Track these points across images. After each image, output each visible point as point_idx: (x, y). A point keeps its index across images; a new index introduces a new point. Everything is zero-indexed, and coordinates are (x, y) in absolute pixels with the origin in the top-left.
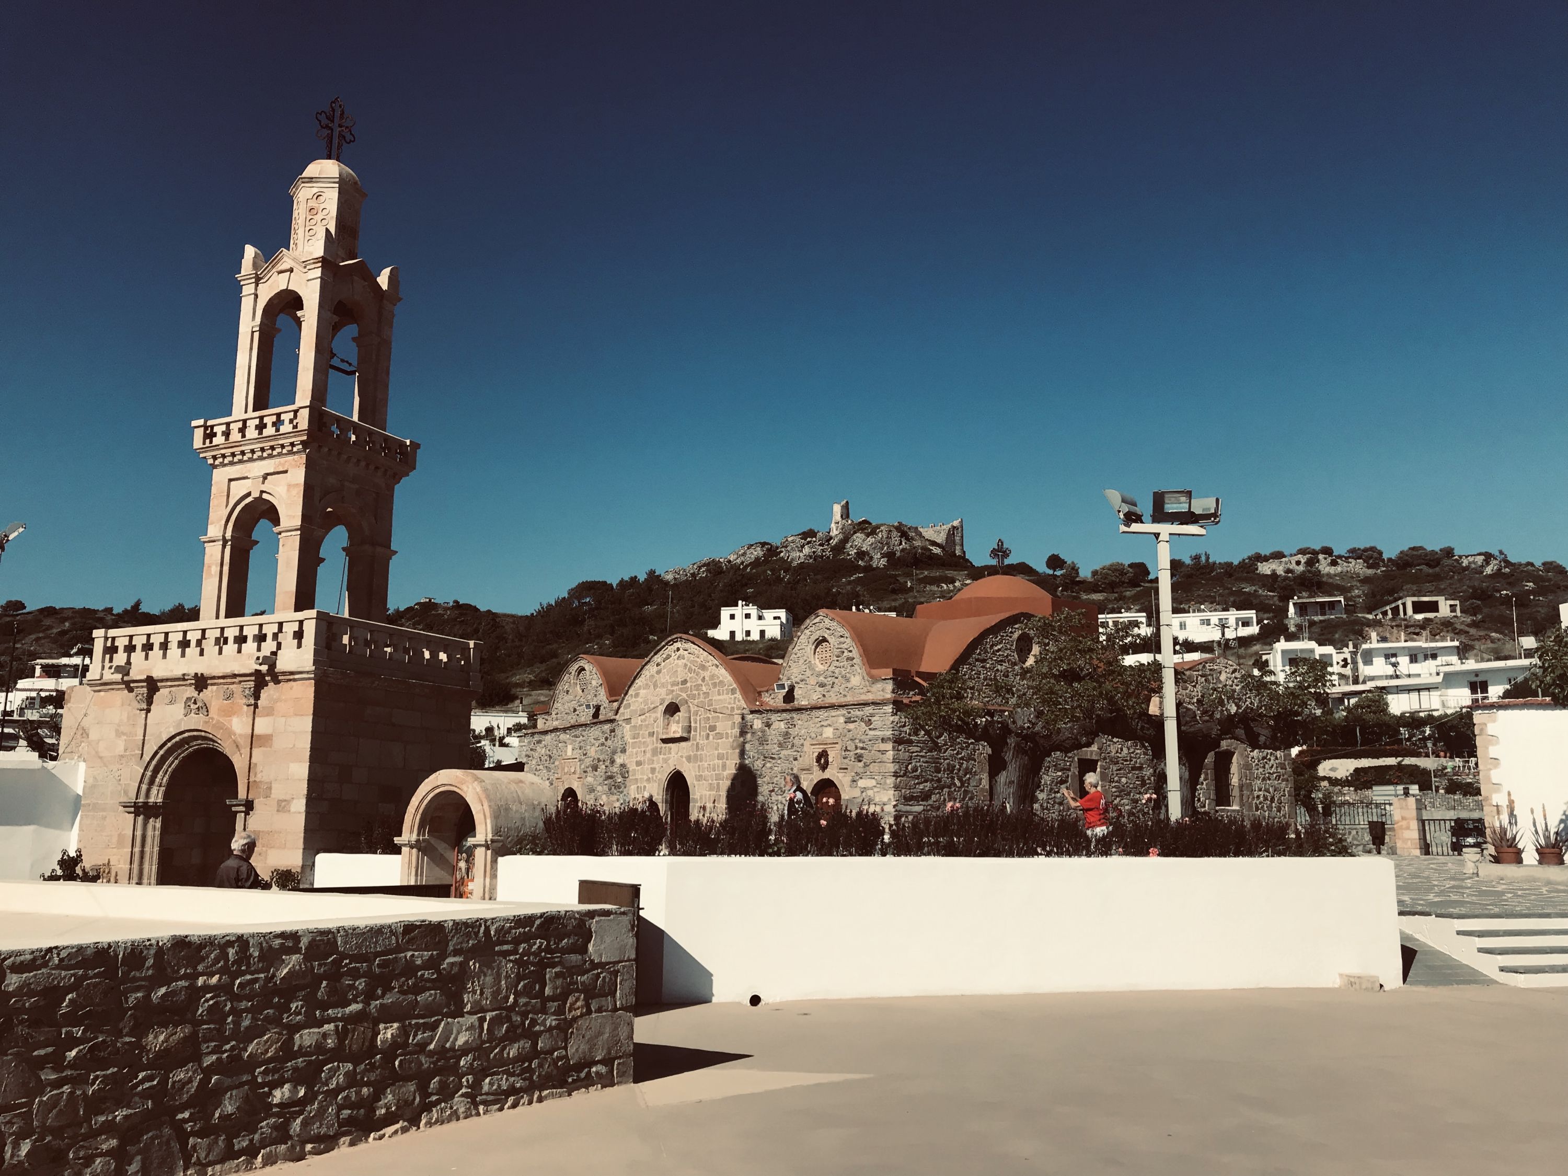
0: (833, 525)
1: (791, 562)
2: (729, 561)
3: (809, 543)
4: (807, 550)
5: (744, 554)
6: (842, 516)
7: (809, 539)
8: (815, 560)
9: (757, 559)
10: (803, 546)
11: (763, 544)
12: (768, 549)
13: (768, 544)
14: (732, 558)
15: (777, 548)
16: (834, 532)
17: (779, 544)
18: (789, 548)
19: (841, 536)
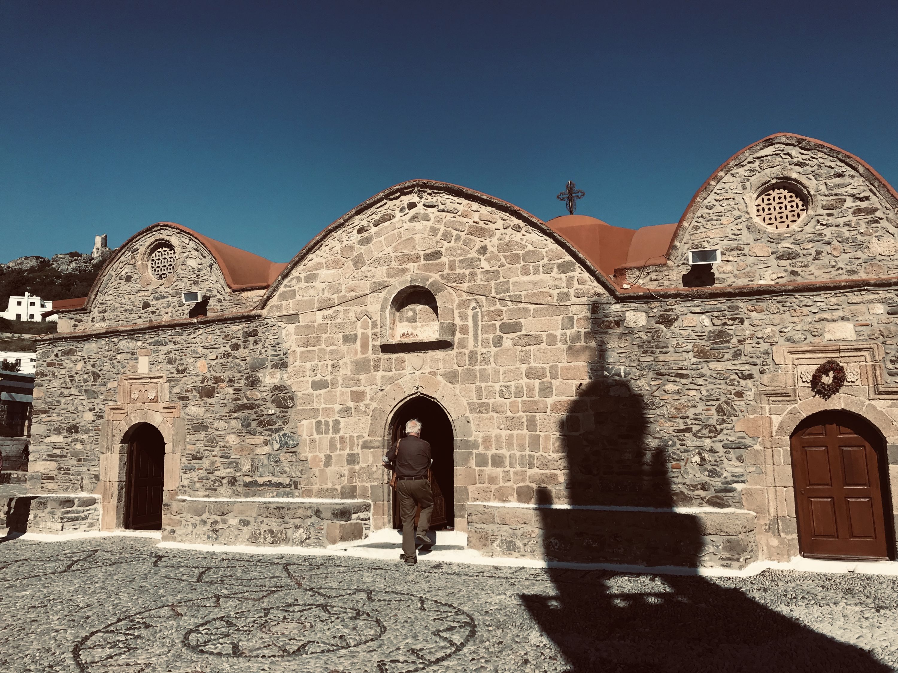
0: (95, 250)
1: (61, 272)
2: (9, 267)
3: (76, 260)
4: (73, 265)
5: (21, 263)
6: (102, 245)
7: (76, 258)
8: (80, 272)
9: (33, 268)
10: (71, 262)
11: (37, 258)
12: (41, 262)
13: (41, 258)
14: (11, 265)
15: (49, 261)
16: (95, 255)
17: (50, 259)
18: (59, 262)
19: (100, 258)
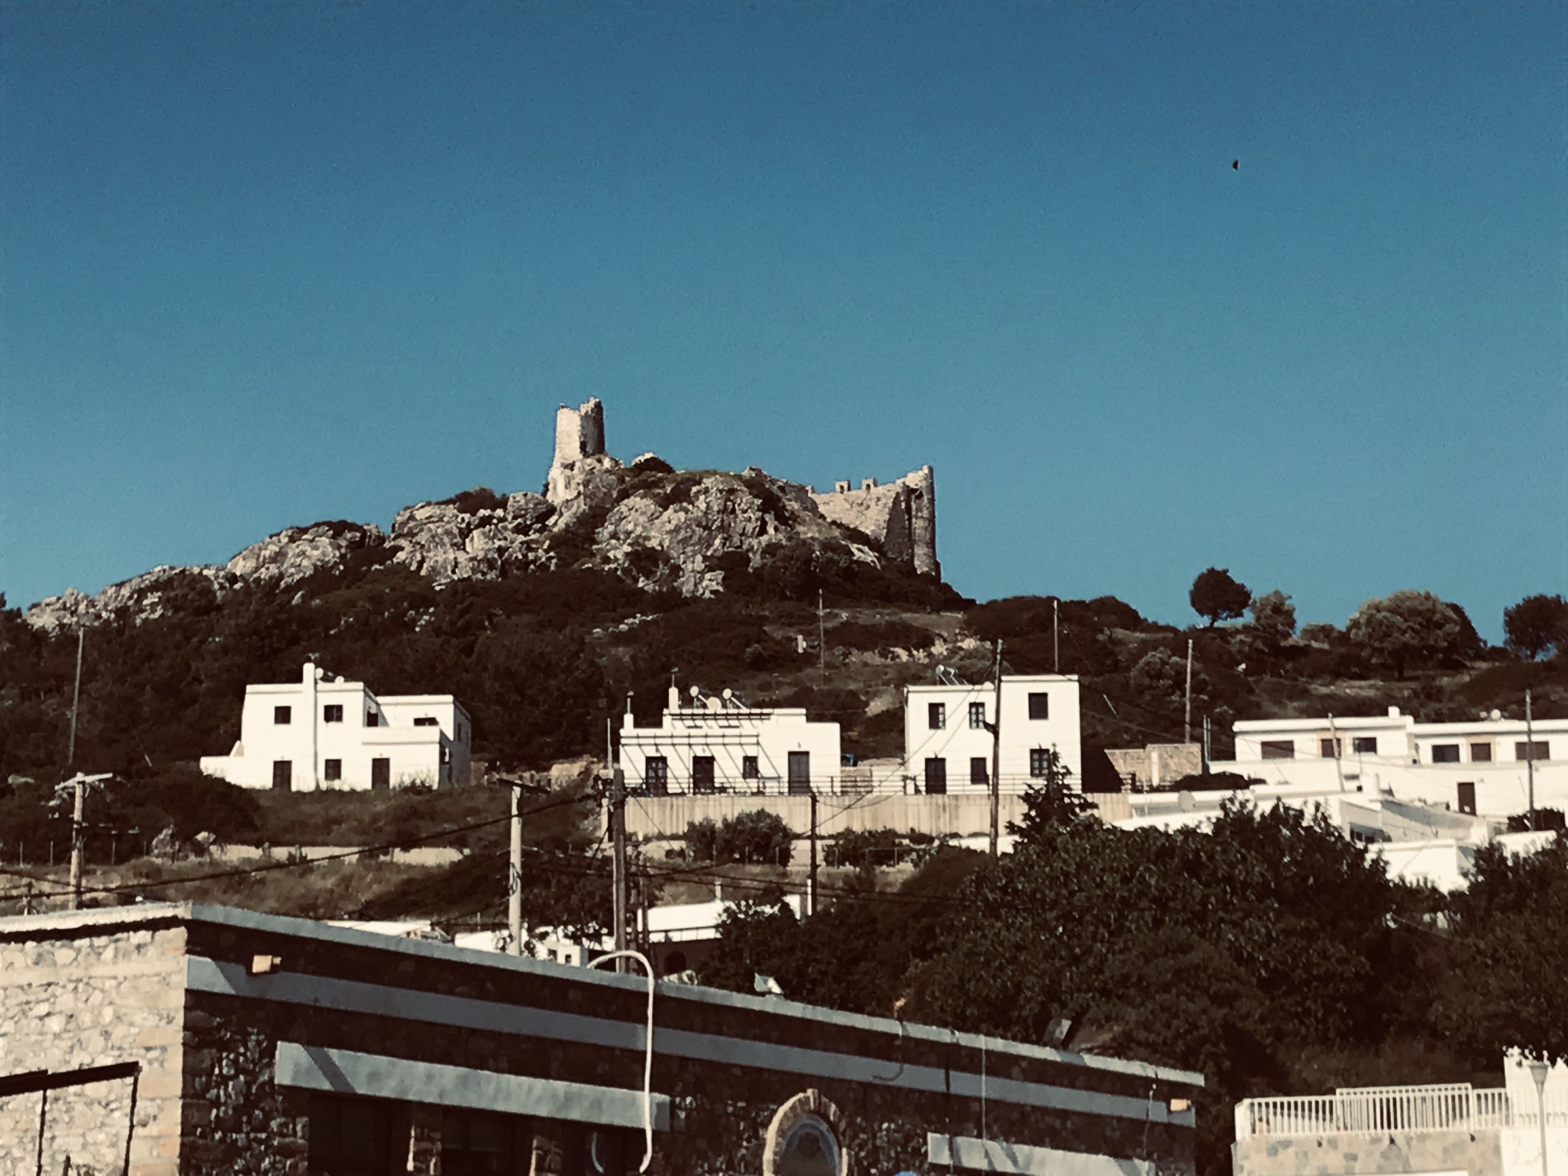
0: (556, 474)
1: (430, 579)
2: (233, 579)
3: (485, 521)
4: (478, 544)
5: (278, 557)
6: (583, 446)
7: (482, 512)
8: (503, 572)
9: (322, 571)
10: (465, 533)
11: (338, 528)
12: (352, 545)
13: (353, 527)
14: (241, 567)
15: (382, 539)
16: (559, 494)
17: (386, 530)
18: (423, 538)
19: (581, 506)
